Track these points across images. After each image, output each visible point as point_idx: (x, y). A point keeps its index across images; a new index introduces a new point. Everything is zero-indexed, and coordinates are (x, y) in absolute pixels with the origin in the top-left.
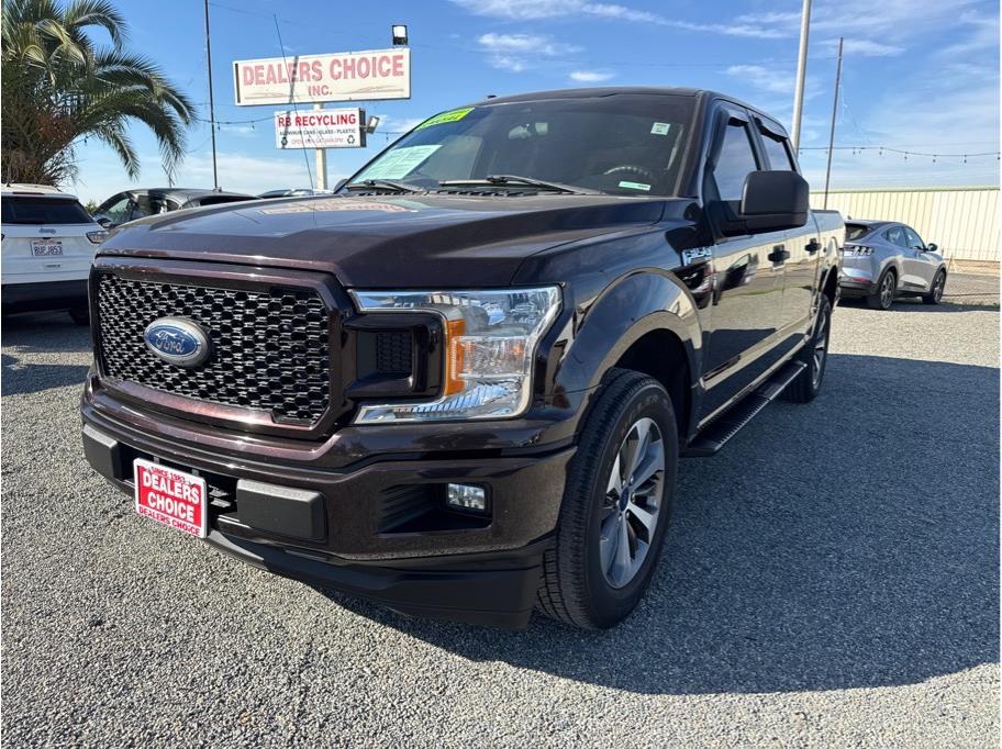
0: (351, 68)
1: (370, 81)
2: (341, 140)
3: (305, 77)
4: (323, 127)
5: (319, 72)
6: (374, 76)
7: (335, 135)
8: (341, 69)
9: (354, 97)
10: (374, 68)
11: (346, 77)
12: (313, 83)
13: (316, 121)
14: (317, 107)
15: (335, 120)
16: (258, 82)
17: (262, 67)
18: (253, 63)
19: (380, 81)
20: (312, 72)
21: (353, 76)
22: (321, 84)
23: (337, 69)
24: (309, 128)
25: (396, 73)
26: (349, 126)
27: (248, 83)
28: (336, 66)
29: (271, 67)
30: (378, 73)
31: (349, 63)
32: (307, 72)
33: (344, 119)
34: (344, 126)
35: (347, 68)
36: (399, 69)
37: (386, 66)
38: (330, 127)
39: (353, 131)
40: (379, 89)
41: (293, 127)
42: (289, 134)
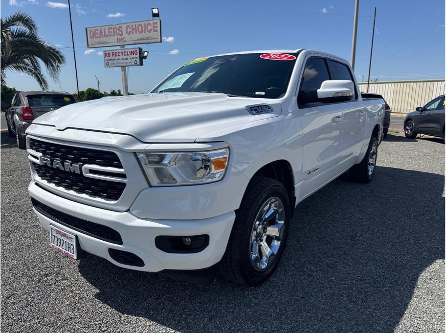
0: (135, 29)
1: (143, 35)
2: (132, 63)
3: (116, 34)
4: (124, 57)
5: (121, 31)
6: (145, 32)
7: (129, 61)
8: (131, 30)
9: (136, 42)
10: (145, 29)
11: (133, 33)
12: (119, 37)
13: (121, 54)
15: (129, 53)
16: (96, 37)
17: (97, 30)
18: (93, 28)
20: (118, 32)
21: (136, 33)
22: (122, 37)
23: (129, 30)
24: (118, 57)
25: (154, 31)
26: (135, 56)
27: (91, 37)
28: (128, 28)
29: (101, 29)
30: (147, 32)
31: (134, 27)
32: (116, 32)
33: (132, 53)
34: (132, 56)
35: (133, 29)
36: (155, 29)
37: (150, 28)
38: (127, 57)
39: (137, 58)
40: (147, 38)
41: (111, 57)
42: (109, 60)
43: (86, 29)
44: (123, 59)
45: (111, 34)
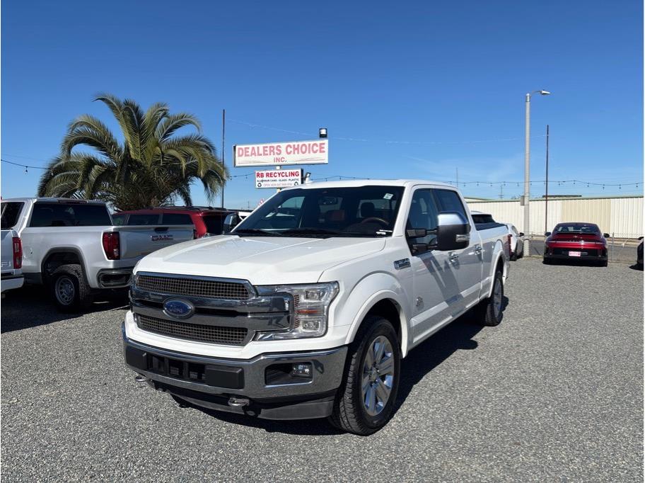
0: (297, 149)
1: (307, 156)
2: (291, 184)
3: (272, 153)
4: (281, 178)
5: (280, 151)
6: (309, 152)
7: (288, 182)
8: (292, 150)
9: (298, 163)
10: (310, 149)
11: (294, 153)
12: (276, 156)
13: (278, 175)
14: (278, 168)
15: (288, 174)
16: (246, 155)
17: (248, 148)
18: (243, 147)
19: (312, 155)
20: (275, 151)
21: (298, 153)
22: (280, 156)
23: (289, 150)
24: (274, 178)
25: (321, 152)
26: (295, 177)
27: (239, 156)
28: (289, 148)
29: (253, 148)
30: (311, 152)
31: (296, 147)
32: (273, 151)
33: (293, 174)
34: (292, 178)
35: (295, 149)
36: (322, 150)
37: (315, 148)
38: (285, 178)
39: (298, 180)
40: (312, 159)
41: (265, 178)
42: (262, 181)
43: (235, 147)
44: (280, 180)
45: (266, 153)
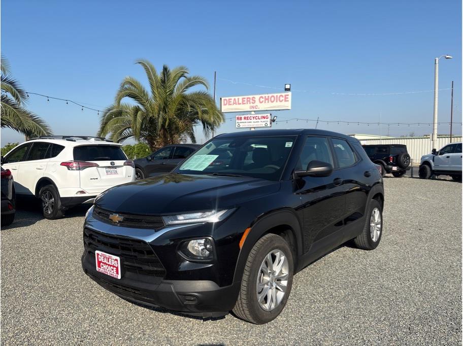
0: (268, 99)
1: (275, 104)
2: (262, 125)
3: (249, 102)
4: (255, 120)
5: (255, 101)
6: (277, 101)
7: (260, 123)
8: (264, 100)
9: (267, 109)
10: (278, 99)
11: (265, 102)
12: (252, 105)
13: (252, 118)
14: (253, 113)
15: (260, 118)
16: (229, 104)
17: (231, 99)
18: (227, 98)
19: (279, 103)
20: (251, 101)
21: (268, 102)
22: (255, 105)
23: (262, 100)
24: (250, 121)
25: (285, 101)
26: (265, 120)
27: (225, 105)
29: (235, 99)
31: (267, 98)
32: (249, 101)
33: (264, 117)
34: (263, 120)
35: (266, 99)
36: (287, 99)
37: (281, 98)
38: (258, 120)
39: (267, 121)
40: (278, 107)
41: (243, 120)
42: (241, 122)
43: (221, 99)
44: (254, 122)
45: (244, 102)
